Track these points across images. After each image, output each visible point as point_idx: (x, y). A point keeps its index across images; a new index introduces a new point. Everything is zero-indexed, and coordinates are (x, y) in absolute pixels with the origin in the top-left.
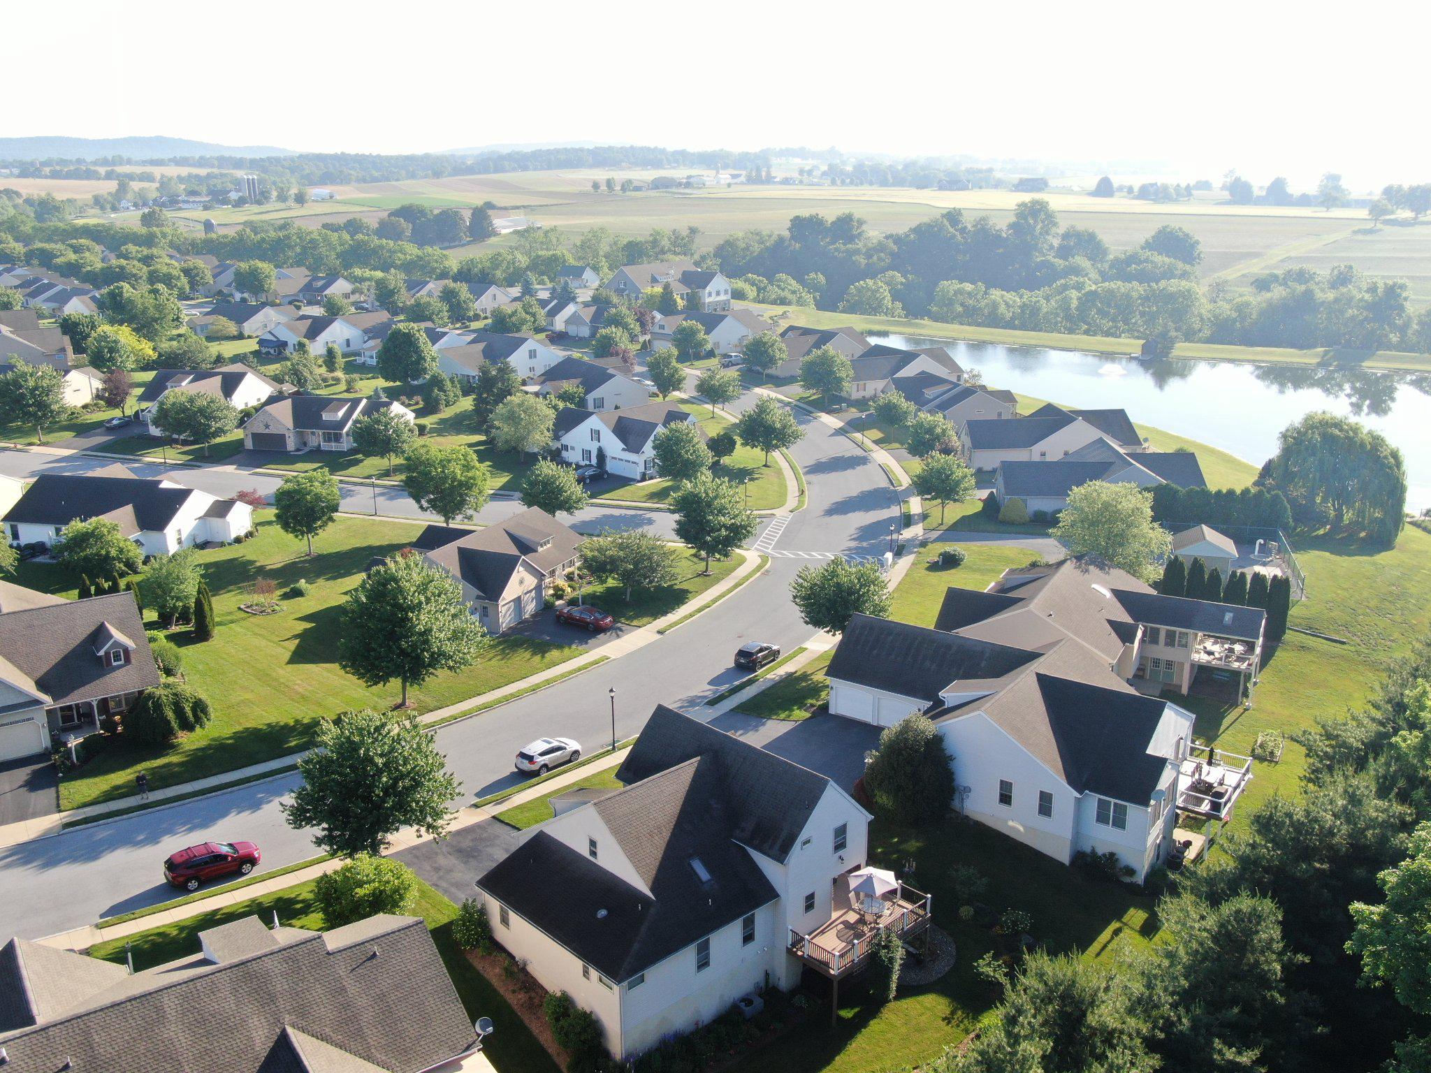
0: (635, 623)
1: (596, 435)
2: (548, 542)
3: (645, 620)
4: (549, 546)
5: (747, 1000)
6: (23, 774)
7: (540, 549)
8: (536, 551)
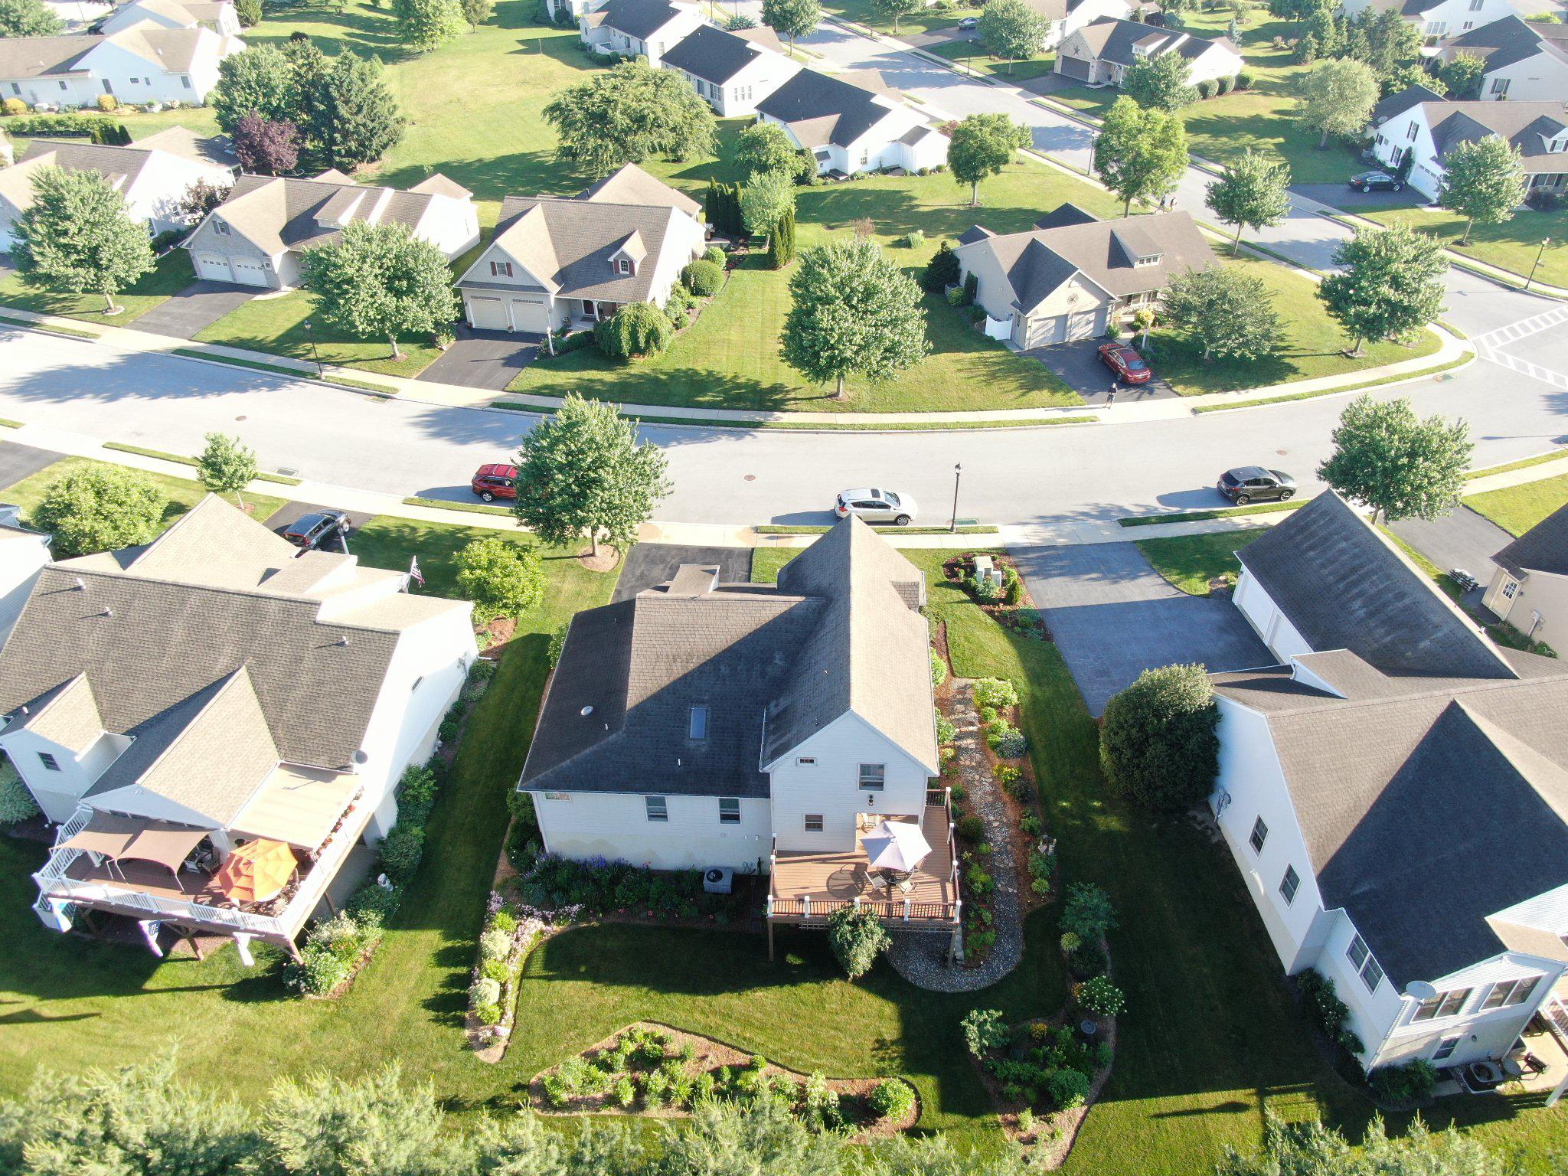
0: (1179, 389)
1: (1414, 130)
2: (1155, 259)
3: (1195, 389)
4: (1153, 264)
5: (718, 874)
6: (515, 347)
7: (1137, 265)
8: (1131, 266)
